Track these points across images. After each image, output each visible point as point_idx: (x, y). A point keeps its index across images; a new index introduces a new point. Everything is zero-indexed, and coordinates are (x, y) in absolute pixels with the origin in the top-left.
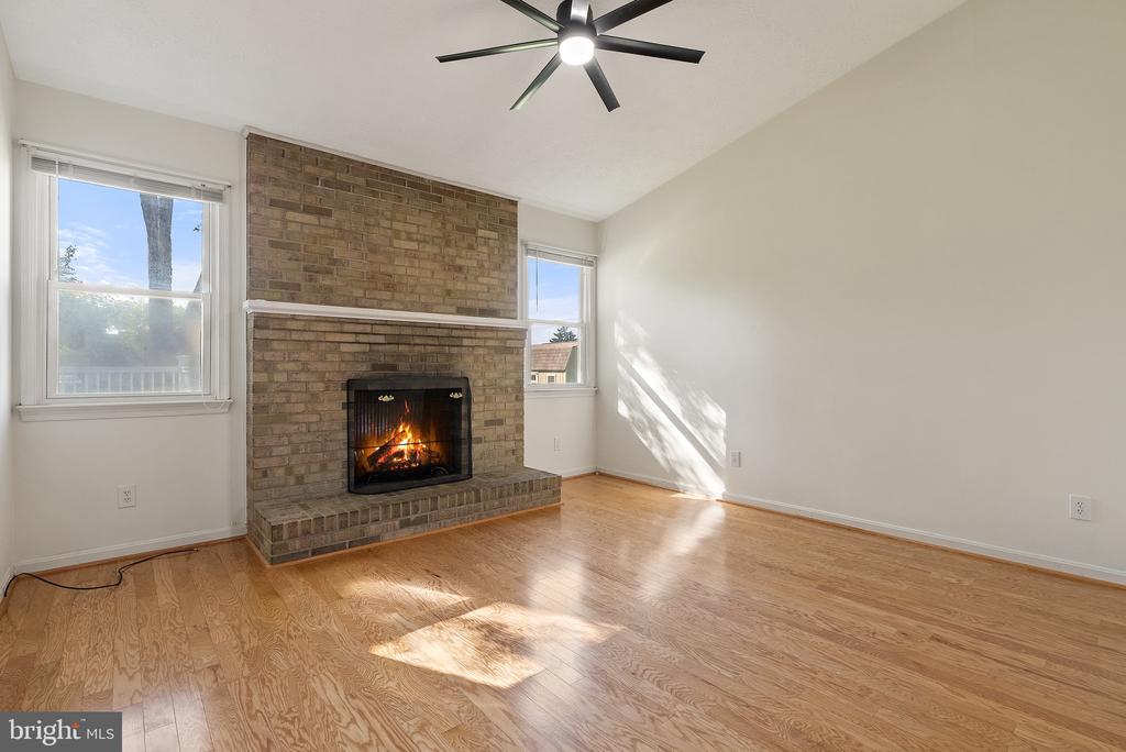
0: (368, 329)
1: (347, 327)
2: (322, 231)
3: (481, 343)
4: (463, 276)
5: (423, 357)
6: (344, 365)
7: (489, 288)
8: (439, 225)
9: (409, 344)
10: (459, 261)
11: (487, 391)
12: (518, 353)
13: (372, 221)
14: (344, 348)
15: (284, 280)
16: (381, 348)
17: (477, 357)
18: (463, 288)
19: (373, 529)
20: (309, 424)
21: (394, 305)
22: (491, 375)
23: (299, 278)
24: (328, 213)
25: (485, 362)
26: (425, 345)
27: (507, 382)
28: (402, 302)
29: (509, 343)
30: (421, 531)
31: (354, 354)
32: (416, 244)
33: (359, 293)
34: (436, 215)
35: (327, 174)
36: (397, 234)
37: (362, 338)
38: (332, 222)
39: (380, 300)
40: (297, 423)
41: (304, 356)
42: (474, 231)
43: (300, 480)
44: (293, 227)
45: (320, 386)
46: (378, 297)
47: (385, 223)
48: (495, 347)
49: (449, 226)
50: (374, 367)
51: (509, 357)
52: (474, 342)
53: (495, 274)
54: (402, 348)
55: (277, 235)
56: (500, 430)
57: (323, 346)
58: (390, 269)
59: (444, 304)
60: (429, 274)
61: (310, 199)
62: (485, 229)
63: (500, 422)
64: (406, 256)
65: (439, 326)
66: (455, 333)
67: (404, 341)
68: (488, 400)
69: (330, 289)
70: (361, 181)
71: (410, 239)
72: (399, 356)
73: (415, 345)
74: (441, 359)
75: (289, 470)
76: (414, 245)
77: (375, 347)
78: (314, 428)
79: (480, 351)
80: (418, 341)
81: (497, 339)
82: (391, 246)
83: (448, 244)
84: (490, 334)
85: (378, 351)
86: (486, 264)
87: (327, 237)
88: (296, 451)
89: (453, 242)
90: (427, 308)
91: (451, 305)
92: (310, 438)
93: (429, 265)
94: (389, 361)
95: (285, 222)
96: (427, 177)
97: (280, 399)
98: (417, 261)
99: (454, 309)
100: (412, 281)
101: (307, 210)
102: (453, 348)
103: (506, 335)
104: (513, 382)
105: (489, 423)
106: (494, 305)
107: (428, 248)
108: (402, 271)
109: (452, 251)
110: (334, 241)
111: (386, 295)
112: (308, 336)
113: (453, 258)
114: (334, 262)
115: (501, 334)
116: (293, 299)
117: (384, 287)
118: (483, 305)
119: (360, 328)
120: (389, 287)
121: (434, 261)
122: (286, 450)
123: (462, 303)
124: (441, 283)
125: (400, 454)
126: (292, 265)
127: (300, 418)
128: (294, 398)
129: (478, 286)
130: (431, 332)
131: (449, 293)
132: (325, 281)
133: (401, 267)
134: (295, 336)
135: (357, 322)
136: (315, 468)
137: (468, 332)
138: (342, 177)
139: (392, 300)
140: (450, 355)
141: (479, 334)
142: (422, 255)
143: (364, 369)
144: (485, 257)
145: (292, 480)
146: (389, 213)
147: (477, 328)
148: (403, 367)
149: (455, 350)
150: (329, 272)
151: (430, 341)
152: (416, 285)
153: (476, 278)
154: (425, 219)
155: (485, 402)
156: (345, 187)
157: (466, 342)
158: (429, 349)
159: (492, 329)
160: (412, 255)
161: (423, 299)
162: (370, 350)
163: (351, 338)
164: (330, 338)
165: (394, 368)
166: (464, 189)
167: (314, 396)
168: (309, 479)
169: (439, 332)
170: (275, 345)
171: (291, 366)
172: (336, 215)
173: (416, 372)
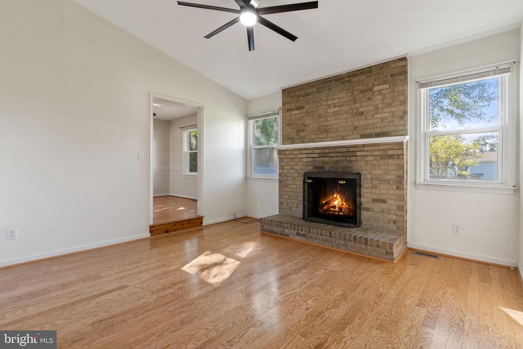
0: (311, 151)
1: (304, 152)
2: (301, 115)
3: (369, 153)
4: (365, 117)
5: (336, 163)
6: (304, 167)
7: (382, 119)
8: (350, 94)
9: (328, 157)
10: (361, 110)
11: (374, 181)
12: (398, 158)
13: (319, 104)
14: (304, 160)
15: (291, 137)
16: (318, 159)
17: (367, 162)
18: (365, 123)
19: (287, 231)
20: (293, 188)
21: (328, 139)
22: (377, 172)
23: (294, 135)
24: (303, 107)
25: (372, 164)
26: (337, 157)
27: (389, 177)
28: (331, 137)
29: (389, 152)
30: (303, 240)
31: (307, 162)
32: (338, 108)
33: (314, 136)
34: (348, 90)
35: (303, 92)
36: (329, 106)
37: (309, 156)
38: (304, 110)
39: (322, 138)
40: (290, 188)
41: (292, 164)
42: (371, 89)
43: (290, 208)
44: (293, 117)
45: (296, 175)
46: (321, 137)
47: (324, 103)
48: (378, 155)
49: (355, 93)
50: (315, 167)
51: (390, 161)
52: (364, 153)
53: (387, 110)
54: (326, 159)
55: (288, 121)
56: (383, 206)
57: (297, 159)
58: (326, 123)
59: (353, 134)
60: (344, 121)
61: (298, 105)
62: (379, 85)
63: (384, 201)
64: (333, 115)
65: (342, 147)
66: (351, 149)
67: (326, 155)
68: (374, 187)
69: (304, 137)
70: (314, 89)
71: (335, 106)
72: (325, 162)
73: (332, 157)
74: (345, 164)
75: (288, 204)
76: (337, 109)
77: (315, 159)
78: (294, 190)
79: (369, 158)
80: (332, 155)
81: (381, 150)
82: (326, 112)
83: (355, 102)
84: (374, 148)
85: (317, 161)
86: (380, 106)
87: (303, 117)
88: (289, 198)
89: (358, 100)
90: (343, 138)
91: (358, 134)
92: (293, 194)
93: (345, 116)
94: (321, 165)
95: (291, 115)
96: (343, 73)
97: (285, 179)
98: (338, 116)
99: (359, 136)
100: (336, 127)
101: (297, 109)
102: (352, 157)
103: (386, 147)
104: (394, 177)
105: (375, 201)
106: (385, 130)
107: (344, 108)
108: (331, 123)
109: (357, 105)
110: (305, 118)
111: (324, 135)
112: (292, 156)
113: (357, 109)
114: (305, 126)
115: (381, 147)
116: (293, 143)
117: (325, 132)
118: (379, 131)
119: (308, 152)
120: (326, 131)
121: (347, 113)
122: (287, 197)
123: (364, 132)
124: (351, 124)
125: (334, 207)
126: (293, 130)
127: (290, 186)
128: (289, 178)
129: (374, 120)
130: (338, 150)
131: (356, 128)
132: (302, 134)
133: (331, 121)
134: (289, 156)
135: (306, 149)
136: (295, 205)
137: (358, 148)
138: (308, 91)
139: (327, 137)
140: (350, 161)
141: (366, 149)
142: (341, 112)
143: (311, 168)
144: (379, 101)
145: (288, 208)
146: (326, 98)
147: (364, 145)
148: (327, 167)
149: (353, 158)
150: (304, 130)
151: (338, 155)
152: (338, 128)
153: (373, 116)
154: (343, 94)
155: (372, 187)
156: (309, 94)
157: (359, 154)
158: (339, 158)
159: (374, 145)
160: (336, 114)
161: (341, 134)
162: (313, 160)
163: (305, 156)
164: (299, 156)
165: (322, 168)
166: (364, 68)
167: (294, 178)
168: (293, 209)
169: (342, 150)
170: (284, 160)
171: (288, 167)
172: (306, 107)
173: (333, 170)
